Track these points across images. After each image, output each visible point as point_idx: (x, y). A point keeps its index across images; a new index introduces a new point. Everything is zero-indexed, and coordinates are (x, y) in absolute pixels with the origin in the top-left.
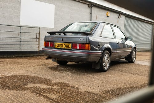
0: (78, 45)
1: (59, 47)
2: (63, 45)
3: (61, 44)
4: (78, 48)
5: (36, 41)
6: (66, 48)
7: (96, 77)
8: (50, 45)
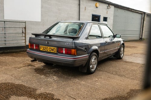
0: (64, 49)
1: (44, 50)
2: (49, 49)
3: (46, 47)
5: (22, 36)
6: (51, 51)
8: (35, 47)
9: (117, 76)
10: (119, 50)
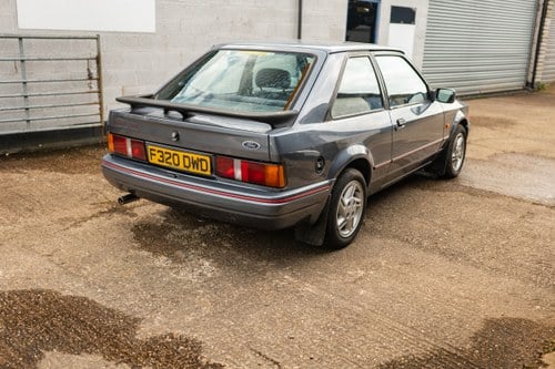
0: (237, 163)
1: (164, 164)
2: (181, 159)
3: (172, 152)
4: (238, 174)
5: (88, 89)
6: (191, 169)
7: (309, 288)
8: (130, 150)
9: (436, 258)
10: (448, 147)
